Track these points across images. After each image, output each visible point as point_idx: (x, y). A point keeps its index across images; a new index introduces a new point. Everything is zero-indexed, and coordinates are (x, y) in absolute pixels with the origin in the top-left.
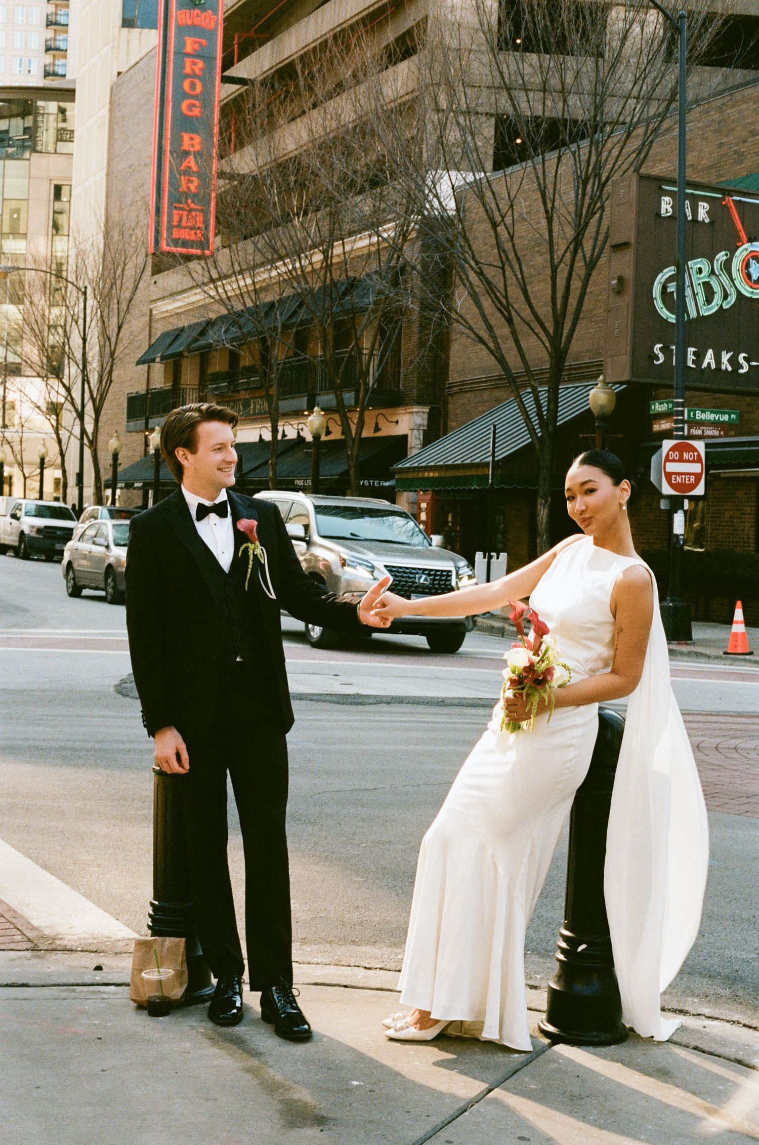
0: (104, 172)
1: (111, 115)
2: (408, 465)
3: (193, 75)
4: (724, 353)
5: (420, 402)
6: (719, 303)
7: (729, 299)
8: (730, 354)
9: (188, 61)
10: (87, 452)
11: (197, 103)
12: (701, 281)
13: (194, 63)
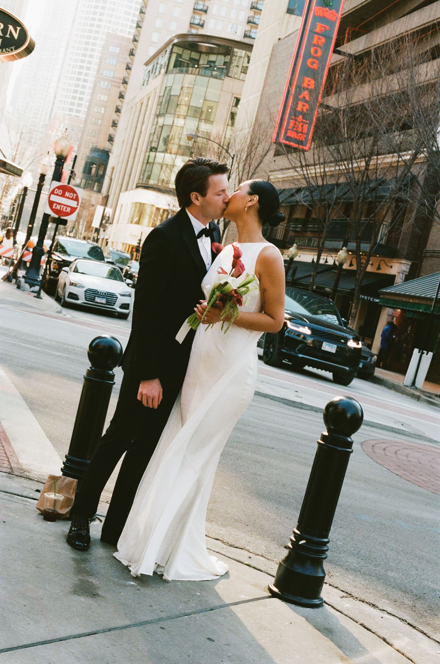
0: (260, 93)
1: (270, 61)
2: (389, 291)
3: (317, 45)
5: (407, 258)
9: (316, 36)
11: (317, 61)
13: (319, 39)
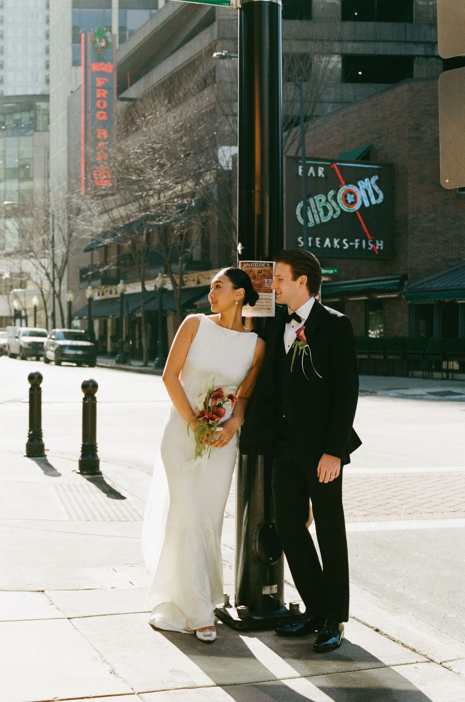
0: (66, 146)
1: (68, 115)
3: (102, 98)
4: (335, 240)
6: (332, 215)
7: (337, 213)
8: (338, 240)
9: (98, 91)
10: (57, 300)
11: (105, 113)
12: (321, 206)
13: (102, 92)
